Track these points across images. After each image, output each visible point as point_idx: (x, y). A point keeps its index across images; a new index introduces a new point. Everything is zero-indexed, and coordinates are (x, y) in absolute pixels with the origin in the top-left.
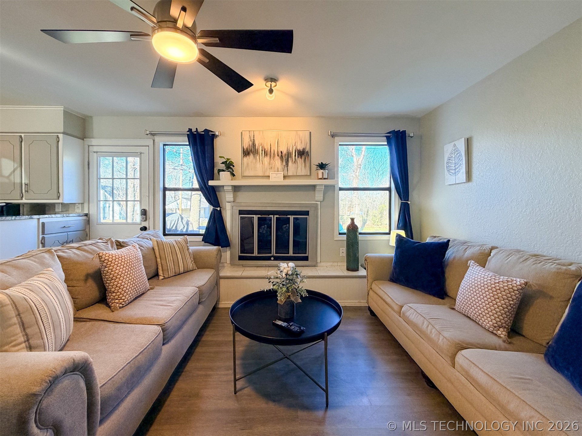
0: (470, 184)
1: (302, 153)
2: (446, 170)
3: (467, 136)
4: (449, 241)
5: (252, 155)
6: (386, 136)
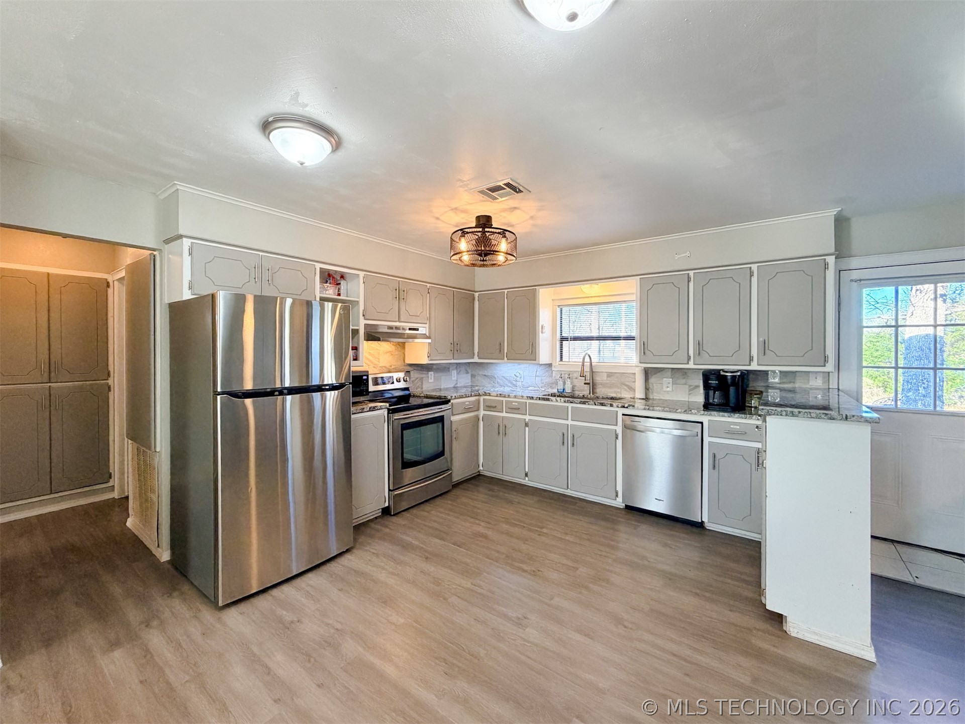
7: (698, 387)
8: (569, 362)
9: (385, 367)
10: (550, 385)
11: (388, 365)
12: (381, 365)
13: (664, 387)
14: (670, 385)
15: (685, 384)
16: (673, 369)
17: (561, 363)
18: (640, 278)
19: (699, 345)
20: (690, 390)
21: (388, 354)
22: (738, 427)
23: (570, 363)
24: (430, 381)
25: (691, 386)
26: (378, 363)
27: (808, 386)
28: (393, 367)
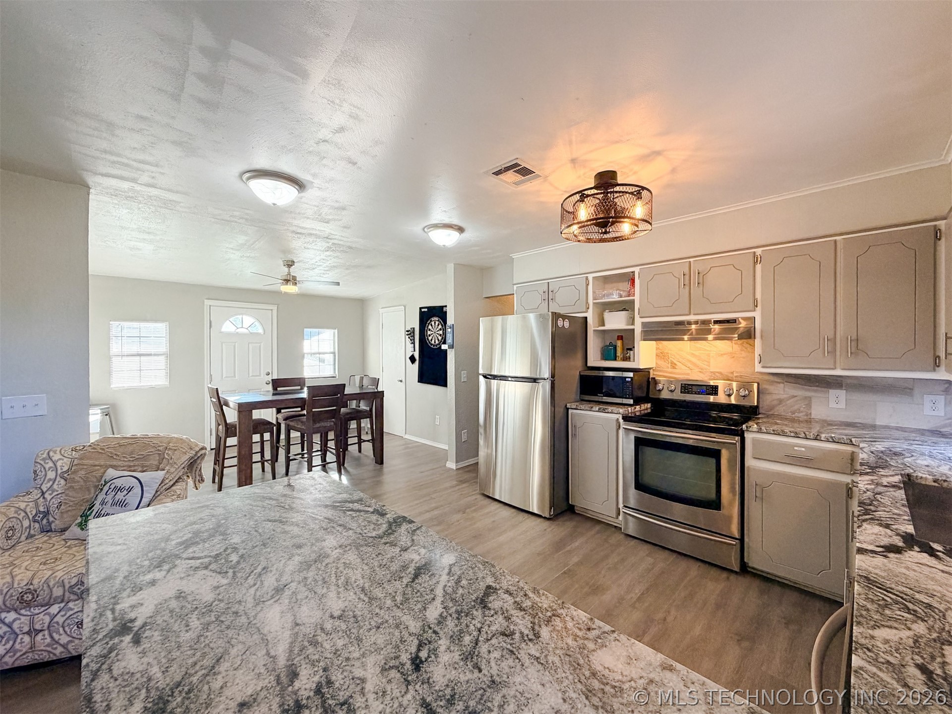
9: (721, 373)
11: (725, 371)
12: (711, 371)
21: (725, 356)
24: (832, 405)
26: (708, 367)
28: (735, 374)
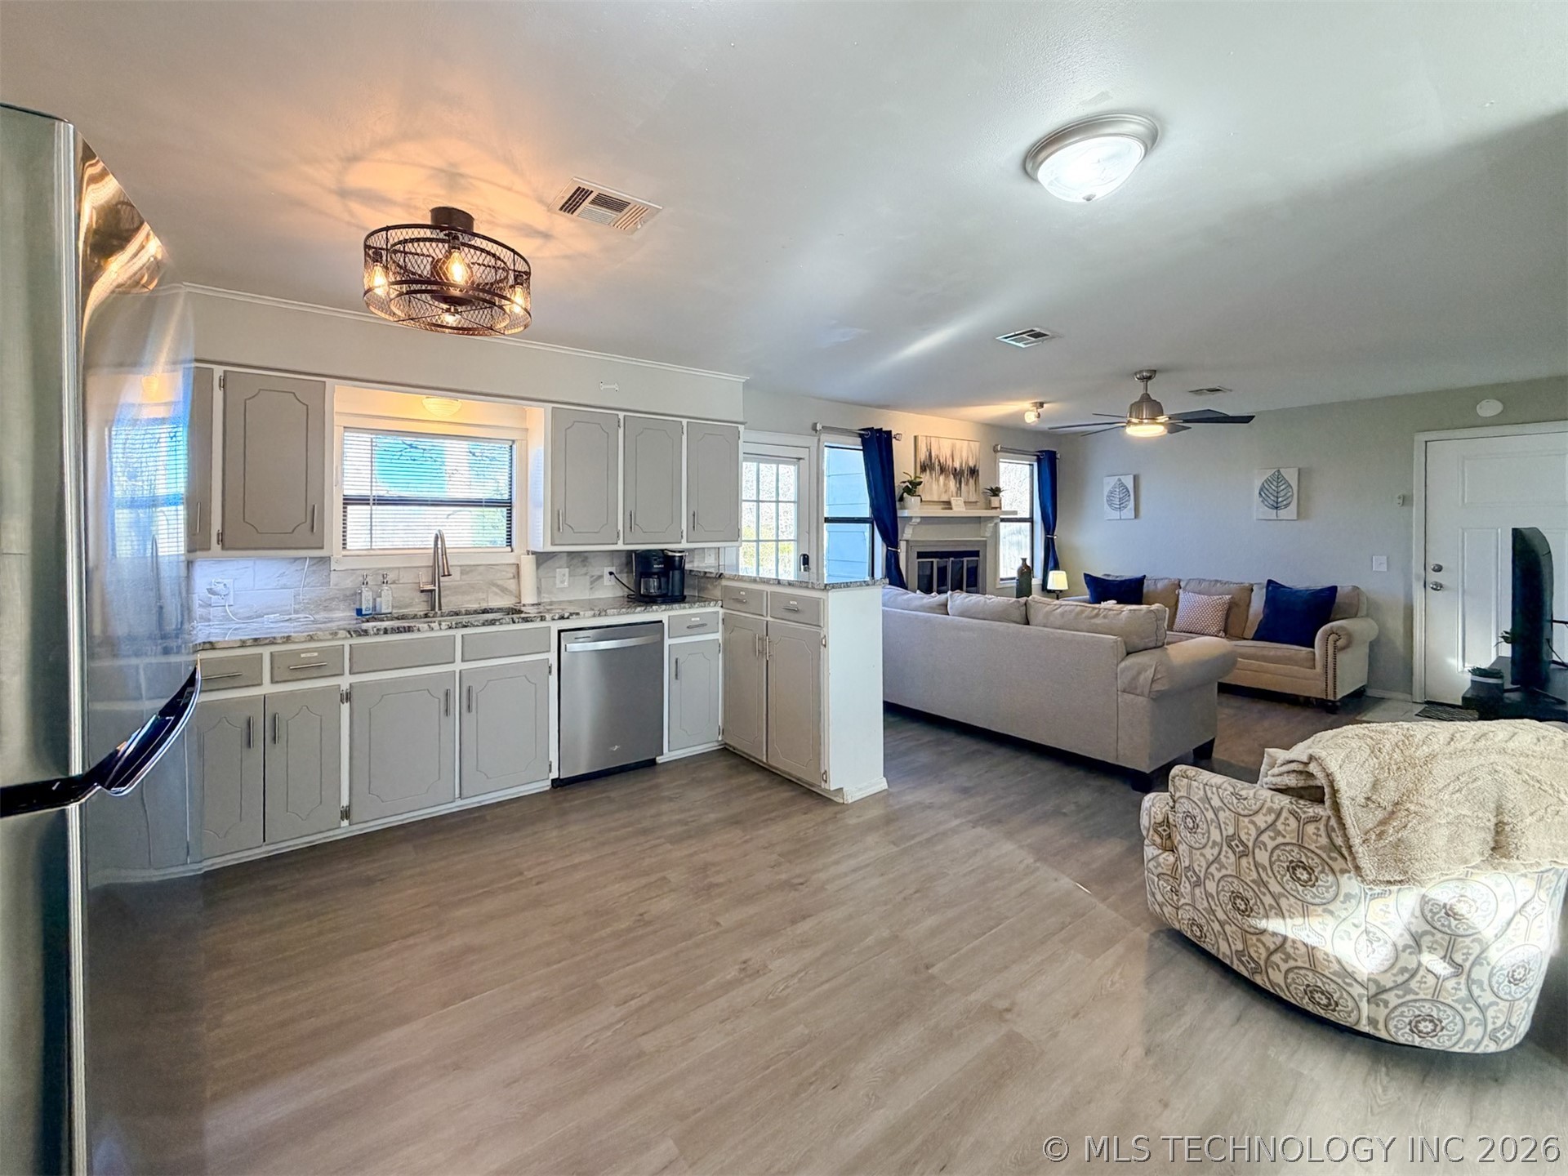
0: (1136, 521)
1: (973, 472)
2: (1106, 505)
3: (1135, 473)
4: (1145, 576)
5: (928, 471)
6: (1037, 456)
7: (601, 577)
8: (371, 549)
10: (325, 605)
13: (558, 582)
14: (566, 578)
15: (586, 574)
16: (570, 553)
17: (345, 553)
18: (553, 408)
19: (631, 517)
20: (592, 583)
22: (698, 619)
23: (372, 552)
25: (593, 576)
27: (704, 565)
